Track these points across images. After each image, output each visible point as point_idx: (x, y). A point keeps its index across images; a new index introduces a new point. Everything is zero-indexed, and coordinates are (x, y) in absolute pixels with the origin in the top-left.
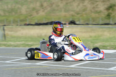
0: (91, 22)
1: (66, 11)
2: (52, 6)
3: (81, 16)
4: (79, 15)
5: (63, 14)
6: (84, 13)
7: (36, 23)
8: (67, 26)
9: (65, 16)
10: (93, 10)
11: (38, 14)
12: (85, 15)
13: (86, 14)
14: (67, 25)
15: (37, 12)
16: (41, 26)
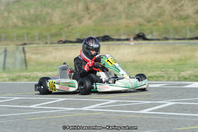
0: (171, 36)
1: (127, 17)
2: (104, 9)
3: (154, 25)
4: (151, 24)
5: (123, 21)
6: (159, 20)
7: (78, 39)
8: (132, 43)
9: (127, 26)
10: (175, 15)
11: (80, 23)
12: (161, 24)
13: (162, 22)
14: (132, 41)
15: (79, 20)
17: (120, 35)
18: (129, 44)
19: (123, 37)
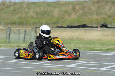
1: (97, 14)
2: (84, 9)
3: (113, 19)
4: (111, 18)
5: (95, 17)
7: (68, 26)
8: (99, 29)
9: (97, 19)
11: (70, 17)
15: (69, 15)
16: (73, 29)
17: (93, 25)
18: (97, 30)
19: (94, 26)
